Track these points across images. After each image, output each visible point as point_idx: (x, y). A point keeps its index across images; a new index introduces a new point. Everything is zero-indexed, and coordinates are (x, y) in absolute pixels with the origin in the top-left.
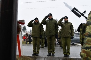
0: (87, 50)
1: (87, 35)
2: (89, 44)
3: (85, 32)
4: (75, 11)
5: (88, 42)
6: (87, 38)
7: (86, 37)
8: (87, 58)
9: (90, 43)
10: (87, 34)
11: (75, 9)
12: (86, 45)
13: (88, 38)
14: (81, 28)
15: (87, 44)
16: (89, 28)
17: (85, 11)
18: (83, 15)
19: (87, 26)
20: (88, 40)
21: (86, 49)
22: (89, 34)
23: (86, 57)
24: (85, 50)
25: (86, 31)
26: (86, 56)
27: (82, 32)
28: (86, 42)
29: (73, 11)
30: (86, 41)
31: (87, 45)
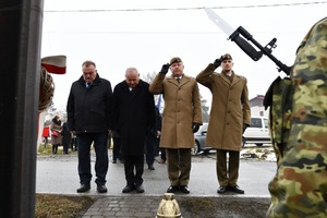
0: (305, 170)
1: (303, 118)
2: (311, 148)
3: (291, 108)
4: (240, 37)
5: (308, 143)
6: (301, 129)
7: (299, 125)
8: (305, 196)
9: (315, 144)
10: (303, 113)
11: (240, 30)
12: (298, 150)
13: (308, 128)
14: (278, 93)
15: (304, 147)
16: (308, 92)
17: (275, 40)
18: (267, 52)
19: (300, 87)
20: (307, 136)
21: (302, 167)
22: (309, 112)
23: (301, 193)
24: (297, 170)
25: (297, 102)
26: (302, 189)
27: (279, 107)
28: (300, 141)
29: (234, 37)
30: (299, 137)
31: (304, 153)
